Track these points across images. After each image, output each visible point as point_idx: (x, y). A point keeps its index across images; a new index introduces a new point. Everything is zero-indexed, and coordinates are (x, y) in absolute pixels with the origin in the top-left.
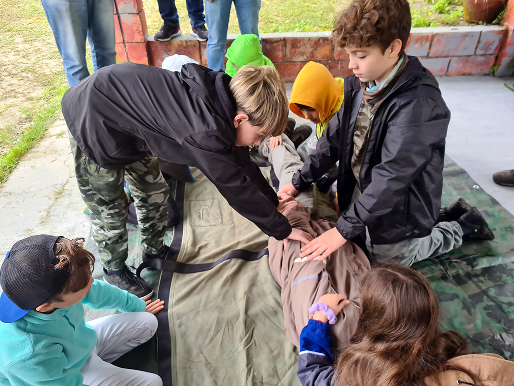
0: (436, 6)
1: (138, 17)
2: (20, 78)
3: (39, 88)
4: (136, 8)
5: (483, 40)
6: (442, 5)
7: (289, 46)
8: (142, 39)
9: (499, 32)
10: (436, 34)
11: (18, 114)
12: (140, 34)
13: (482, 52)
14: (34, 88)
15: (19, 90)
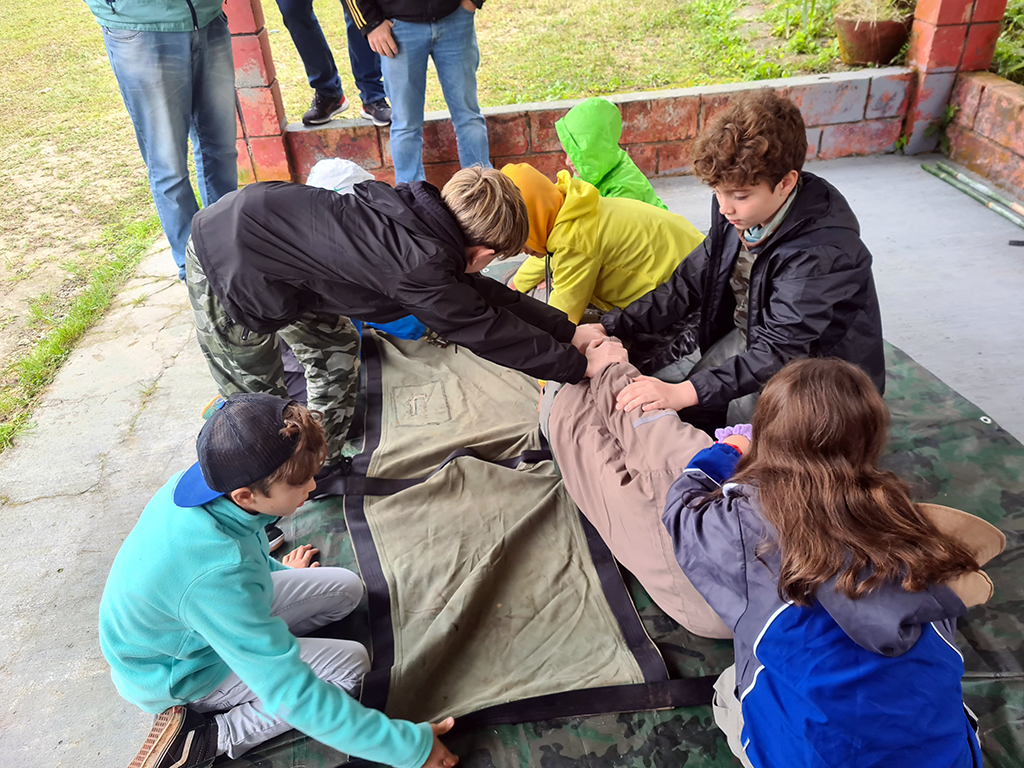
0: (793, 42)
1: (269, 92)
2: (58, 214)
3: (93, 228)
4: (265, 77)
5: (876, 93)
6: (801, 40)
7: (535, 126)
8: (275, 131)
9: (902, 78)
10: (792, 88)
11: (60, 273)
12: (273, 121)
13: (877, 114)
14: (85, 228)
15: (57, 234)
